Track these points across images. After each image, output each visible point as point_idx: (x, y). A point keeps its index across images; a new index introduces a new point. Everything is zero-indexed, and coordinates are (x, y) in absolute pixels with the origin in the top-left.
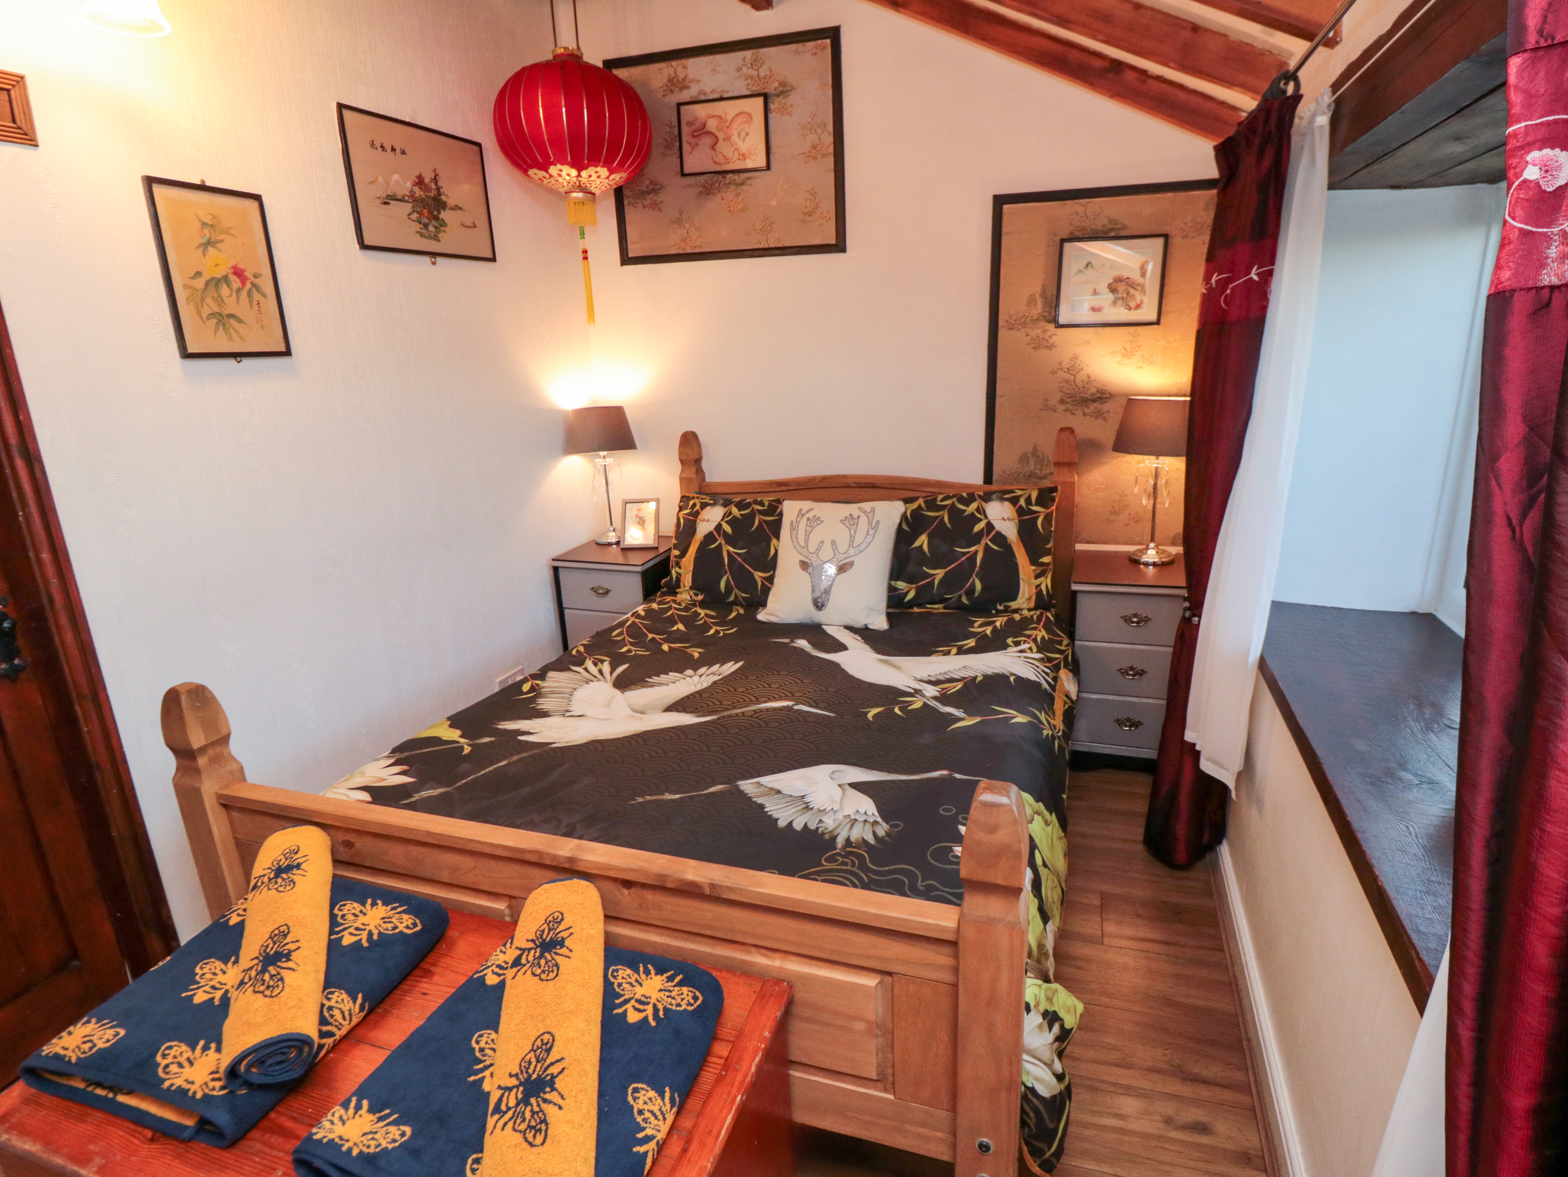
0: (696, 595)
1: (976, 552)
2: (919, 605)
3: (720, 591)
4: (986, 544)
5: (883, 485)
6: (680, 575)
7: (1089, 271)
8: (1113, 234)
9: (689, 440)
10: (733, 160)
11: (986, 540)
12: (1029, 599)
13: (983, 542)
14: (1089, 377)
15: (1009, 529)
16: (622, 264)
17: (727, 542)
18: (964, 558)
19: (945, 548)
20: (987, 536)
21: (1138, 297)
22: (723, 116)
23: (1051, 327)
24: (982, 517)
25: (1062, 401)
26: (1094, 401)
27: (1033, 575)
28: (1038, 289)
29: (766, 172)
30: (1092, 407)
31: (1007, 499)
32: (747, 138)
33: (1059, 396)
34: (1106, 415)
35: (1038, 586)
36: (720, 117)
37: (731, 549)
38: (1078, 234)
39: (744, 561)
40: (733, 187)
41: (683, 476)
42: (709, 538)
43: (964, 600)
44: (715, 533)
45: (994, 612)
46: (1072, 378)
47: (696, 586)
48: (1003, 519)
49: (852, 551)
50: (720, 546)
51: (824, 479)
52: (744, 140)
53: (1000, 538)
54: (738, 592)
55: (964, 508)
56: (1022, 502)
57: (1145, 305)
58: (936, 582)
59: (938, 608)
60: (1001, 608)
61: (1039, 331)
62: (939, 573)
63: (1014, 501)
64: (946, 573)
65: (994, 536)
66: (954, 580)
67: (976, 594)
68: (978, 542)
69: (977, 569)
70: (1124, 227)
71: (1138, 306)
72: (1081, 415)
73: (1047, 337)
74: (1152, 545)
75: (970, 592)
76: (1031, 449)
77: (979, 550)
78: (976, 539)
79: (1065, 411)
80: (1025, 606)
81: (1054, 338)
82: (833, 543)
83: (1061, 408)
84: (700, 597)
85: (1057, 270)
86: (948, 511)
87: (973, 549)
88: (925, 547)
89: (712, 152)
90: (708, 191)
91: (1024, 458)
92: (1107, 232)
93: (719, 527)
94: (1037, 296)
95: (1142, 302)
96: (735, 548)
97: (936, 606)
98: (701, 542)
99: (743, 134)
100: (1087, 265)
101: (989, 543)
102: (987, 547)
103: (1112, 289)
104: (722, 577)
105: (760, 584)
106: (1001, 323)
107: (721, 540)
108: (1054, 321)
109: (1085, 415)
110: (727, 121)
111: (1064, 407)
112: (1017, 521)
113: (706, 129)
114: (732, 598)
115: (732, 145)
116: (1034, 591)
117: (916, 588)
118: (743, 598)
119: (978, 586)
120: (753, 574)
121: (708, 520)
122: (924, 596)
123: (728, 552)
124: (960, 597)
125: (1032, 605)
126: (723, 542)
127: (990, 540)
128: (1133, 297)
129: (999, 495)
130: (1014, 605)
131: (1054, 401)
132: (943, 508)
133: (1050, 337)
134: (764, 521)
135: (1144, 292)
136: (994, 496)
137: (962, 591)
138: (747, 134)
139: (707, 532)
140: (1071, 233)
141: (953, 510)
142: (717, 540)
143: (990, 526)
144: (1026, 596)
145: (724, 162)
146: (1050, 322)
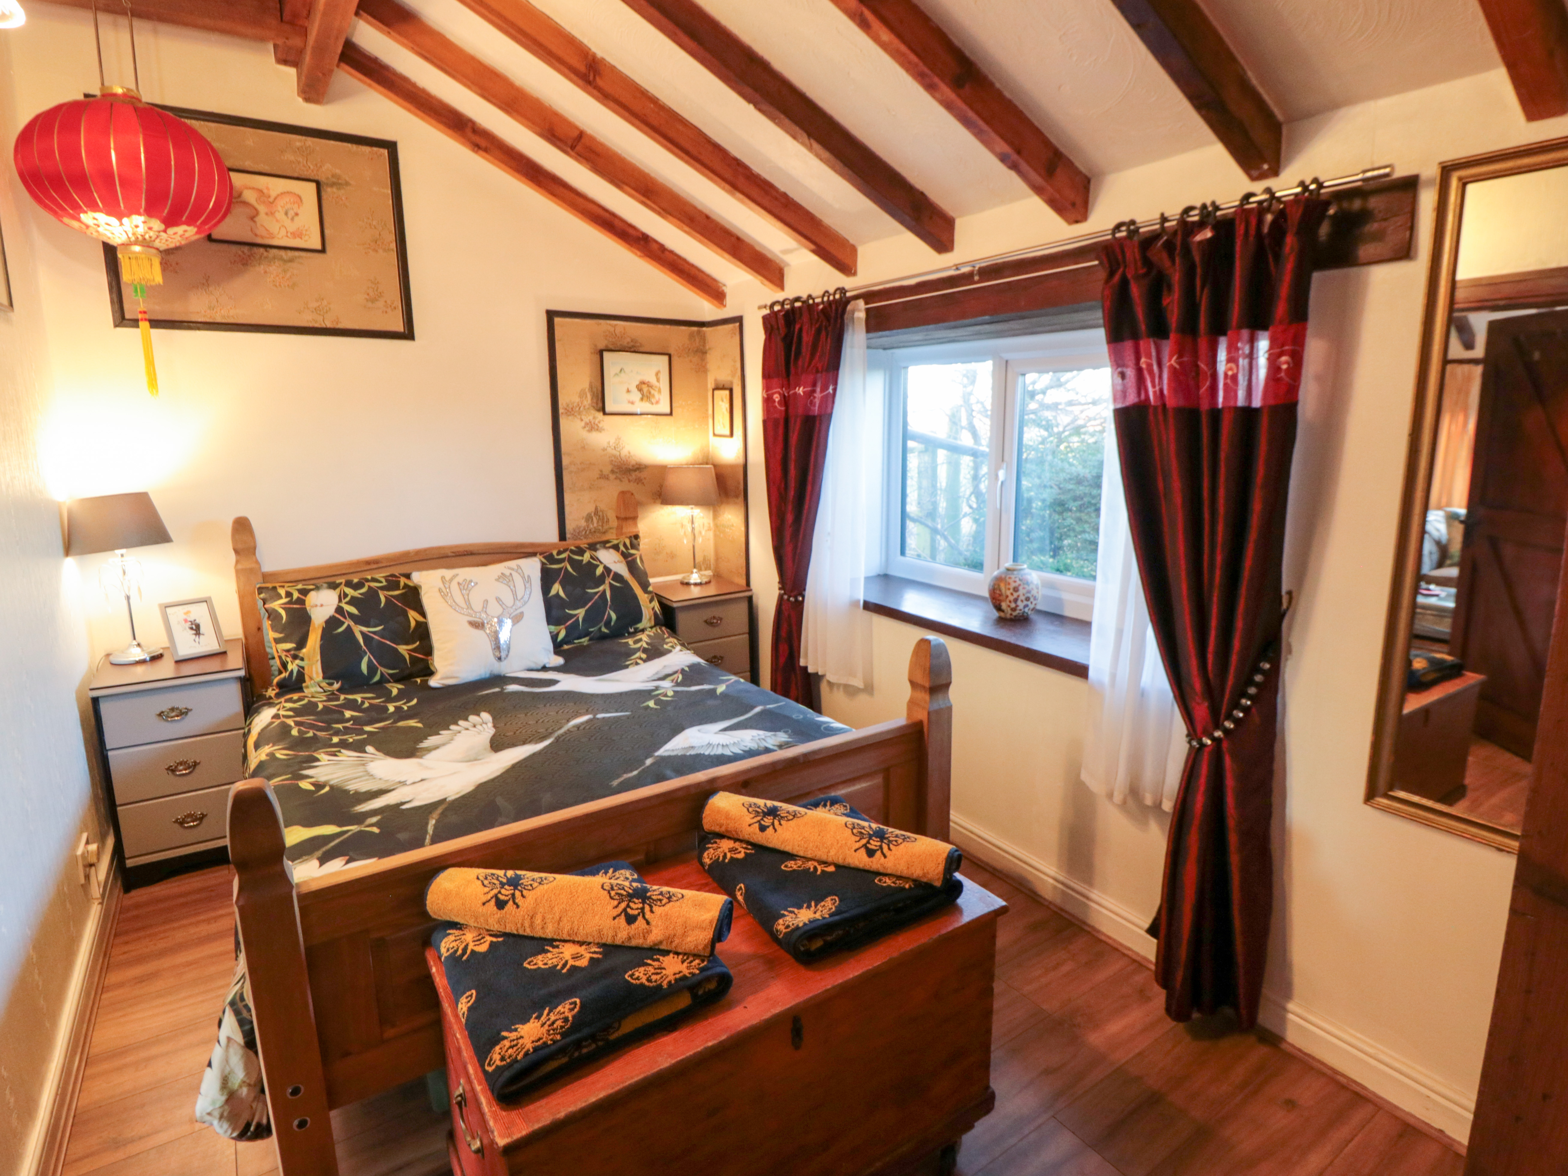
0: (331, 684)
1: (604, 591)
2: (567, 643)
3: (362, 673)
4: (610, 583)
5: (480, 552)
6: (303, 668)
7: (622, 374)
8: (632, 350)
9: (242, 526)
10: (280, 236)
11: (608, 580)
12: (650, 619)
13: (607, 582)
14: (629, 453)
15: (621, 568)
16: (116, 326)
17: (356, 623)
18: (596, 597)
19: (578, 591)
20: (609, 576)
21: (657, 396)
22: (265, 191)
23: (600, 415)
24: (598, 563)
25: (612, 472)
26: (635, 470)
27: (648, 601)
28: (586, 385)
29: (321, 255)
30: (634, 475)
31: (610, 547)
32: (296, 218)
33: (610, 468)
34: (644, 481)
35: (653, 609)
36: (261, 191)
37: (364, 629)
38: (611, 347)
39: (383, 638)
40: (277, 263)
41: (240, 567)
42: (332, 623)
43: (604, 630)
44: (337, 616)
45: (626, 635)
46: (618, 454)
47: (329, 674)
48: (615, 562)
49: (518, 604)
50: (349, 626)
51: (418, 552)
52: (292, 219)
53: (618, 577)
54: (383, 670)
55: (580, 558)
56: (622, 548)
57: (662, 402)
58: (581, 620)
59: (585, 641)
60: (632, 630)
61: (591, 418)
62: (581, 613)
63: (616, 547)
64: (586, 611)
65: (613, 575)
66: (593, 616)
67: (612, 624)
68: (603, 582)
69: (609, 603)
70: (641, 345)
71: (657, 402)
72: (627, 481)
73: (596, 422)
74: (695, 570)
75: (608, 624)
76: (593, 509)
77: (605, 587)
78: (601, 580)
79: (616, 479)
80: (648, 625)
81: (602, 422)
82: (498, 599)
83: (612, 477)
84: (336, 686)
85: (599, 372)
86: (568, 562)
87: (601, 588)
88: (562, 594)
89: (252, 223)
90: (245, 263)
91: (589, 518)
92: (630, 348)
93: (339, 610)
94: (587, 390)
95: (659, 399)
96: (368, 626)
97: (583, 640)
98: (324, 629)
99: (291, 213)
100: (621, 370)
101: (612, 582)
102: (611, 585)
103: (640, 389)
104: (362, 658)
105: (407, 657)
106: (561, 411)
107: (348, 622)
108: (603, 410)
109: (629, 481)
110: (269, 197)
111: (614, 476)
112: (624, 562)
113: (241, 199)
114: (377, 678)
115: (277, 221)
116: (652, 612)
117: (566, 628)
118: (389, 674)
119: (614, 616)
120: (397, 650)
121: (322, 605)
122: (573, 632)
123: (362, 633)
124: (600, 628)
125: (653, 623)
126: (352, 624)
127: (612, 579)
128: (653, 396)
129: (602, 545)
130: (640, 626)
131: (607, 470)
132: (562, 560)
133: (599, 422)
134: (392, 596)
135: (660, 391)
136: (598, 546)
137: (603, 623)
138: (297, 214)
139: (327, 617)
140: (606, 346)
141: (571, 561)
142: (343, 623)
143: (607, 570)
144: (648, 617)
145: (268, 236)
146: (598, 410)
